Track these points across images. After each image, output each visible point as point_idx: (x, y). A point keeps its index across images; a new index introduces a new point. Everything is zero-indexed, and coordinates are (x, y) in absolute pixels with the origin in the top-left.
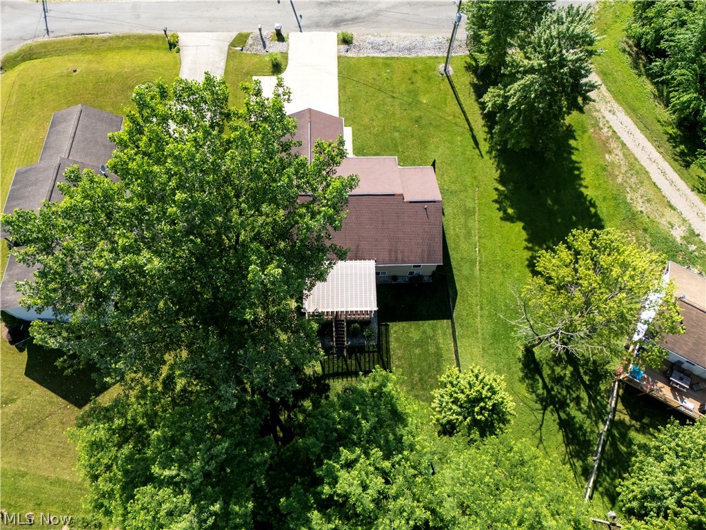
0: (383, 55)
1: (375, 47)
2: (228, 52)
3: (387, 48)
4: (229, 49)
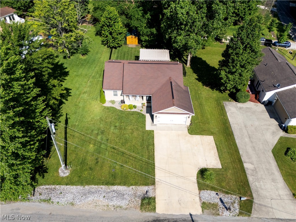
2: (251, 192)
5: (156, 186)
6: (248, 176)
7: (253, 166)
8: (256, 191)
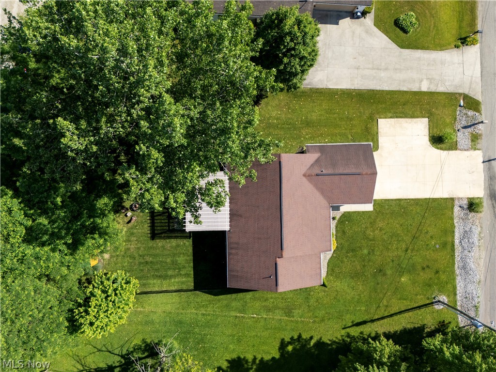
0: (457, 242)
1: (466, 234)
2: (456, 93)
3: (466, 246)
4: (460, 94)
5: (455, 197)
6: (438, 91)
7: (425, 80)
8: (456, 88)
